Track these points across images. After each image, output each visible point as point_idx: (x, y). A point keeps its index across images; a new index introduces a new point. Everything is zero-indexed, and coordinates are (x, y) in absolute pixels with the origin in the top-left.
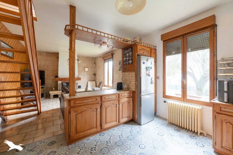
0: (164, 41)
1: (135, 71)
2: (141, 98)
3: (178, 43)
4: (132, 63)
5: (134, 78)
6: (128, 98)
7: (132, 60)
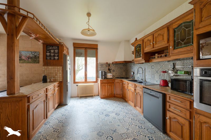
0: (74, 47)
1: (62, 66)
2: (67, 85)
3: (83, 51)
4: (58, 59)
5: (60, 71)
6: (57, 87)
7: (58, 56)
